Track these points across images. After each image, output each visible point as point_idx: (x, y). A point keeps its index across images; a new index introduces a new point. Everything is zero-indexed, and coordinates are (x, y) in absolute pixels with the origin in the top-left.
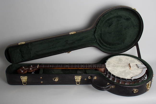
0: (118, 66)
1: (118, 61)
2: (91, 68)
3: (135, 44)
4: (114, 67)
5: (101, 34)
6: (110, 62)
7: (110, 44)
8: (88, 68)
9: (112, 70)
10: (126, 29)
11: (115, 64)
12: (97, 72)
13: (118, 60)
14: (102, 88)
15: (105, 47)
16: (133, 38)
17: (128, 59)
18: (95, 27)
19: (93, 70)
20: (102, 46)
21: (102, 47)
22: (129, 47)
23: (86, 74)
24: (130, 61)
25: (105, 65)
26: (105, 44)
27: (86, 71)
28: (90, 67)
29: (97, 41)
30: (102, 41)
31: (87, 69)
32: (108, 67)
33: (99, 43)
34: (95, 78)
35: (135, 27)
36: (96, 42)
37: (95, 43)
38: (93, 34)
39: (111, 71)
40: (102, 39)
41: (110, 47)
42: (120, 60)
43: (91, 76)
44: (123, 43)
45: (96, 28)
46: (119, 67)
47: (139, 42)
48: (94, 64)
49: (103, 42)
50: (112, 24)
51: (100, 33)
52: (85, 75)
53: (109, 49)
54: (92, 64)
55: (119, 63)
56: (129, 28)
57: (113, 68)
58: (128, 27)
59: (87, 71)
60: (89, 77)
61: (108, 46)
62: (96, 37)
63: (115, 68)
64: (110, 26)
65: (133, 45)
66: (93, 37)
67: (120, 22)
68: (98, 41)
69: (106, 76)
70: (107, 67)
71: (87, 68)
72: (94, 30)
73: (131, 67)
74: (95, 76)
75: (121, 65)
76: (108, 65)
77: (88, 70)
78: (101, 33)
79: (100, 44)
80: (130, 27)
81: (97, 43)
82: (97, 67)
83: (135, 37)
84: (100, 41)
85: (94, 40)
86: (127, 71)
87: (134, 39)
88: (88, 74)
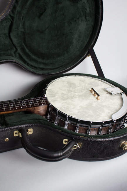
0: (72, 98)
1: (67, 87)
2: (16, 111)
3: (88, 53)
4: (66, 99)
5: (24, 33)
6: (53, 92)
7: (42, 56)
8: (9, 112)
9: (64, 107)
10: (71, 23)
11: (65, 93)
12: (31, 116)
13: (67, 85)
14: (56, 155)
15: (34, 64)
16: (84, 42)
17: (84, 80)
18: (10, 15)
19: (21, 113)
20: (27, 60)
21: (28, 64)
22: (77, 60)
23: (7, 127)
24: (88, 84)
25: (46, 99)
26: (33, 57)
27: (4, 120)
28: (14, 108)
29: (16, 50)
30: (27, 51)
31: (5, 114)
32: (54, 101)
33: (21, 54)
34: (30, 132)
35: (87, 18)
36: (15, 53)
37: (14, 55)
38: (8, 35)
39: (63, 109)
40: (26, 45)
41: (44, 61)
42: (70, 84)
43: (21, 130)
44: (67, 53)
45: (13, 18)
46: (76, 98)
47: (95, 48)
48: (21, 99)
49: (29, 53)
50: (45, 10)
51: (21, 32)
52: (4, 131)
53: (42, 66)
54: (16, 101)
55: (71, 91)
56: (76, 21)
57: (65, 101)
58: (75, 19)
59: (7, 119)
60: (16, 133)
61: (40, 60)
62: (15, 40)
63: (69, 101)
64: (41, 14)
65: (85, 56)
66: (7, 42)
67: (60, 6)
68: (19, 51)
69: (53, 123)
70: (52, 103)
71: (6, 112)
72: (9, 23)
73: (98, 95)
74: (30, 127)
75: (77, 94)
76: (51, 97)
77: (8, 115)
78: (23, 30)
79: (25, 58)
80: (78, 19)
81: (17, 55)
82: (29, 106)
83: (88, 40)
84: (23, 49)
85: (11, 49)
86: (94, 105)
87: (86, 42)
88: (12, 125)
